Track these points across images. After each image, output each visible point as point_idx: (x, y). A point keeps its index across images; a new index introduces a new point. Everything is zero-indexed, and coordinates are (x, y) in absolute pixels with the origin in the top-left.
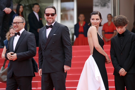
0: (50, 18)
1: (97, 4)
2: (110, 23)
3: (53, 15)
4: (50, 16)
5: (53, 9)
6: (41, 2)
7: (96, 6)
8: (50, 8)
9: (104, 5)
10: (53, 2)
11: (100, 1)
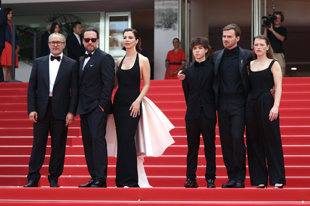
0: (90, 44)
1: (160, 25)
2: (177, 50)
3: (94, 40)
4: (90, 42)
5: (94, 33)
6: (82, 21)
7: (158, 27)
8: (89, 30)
9: (169, 25)
10: (99, 21)
11: (163, 21)
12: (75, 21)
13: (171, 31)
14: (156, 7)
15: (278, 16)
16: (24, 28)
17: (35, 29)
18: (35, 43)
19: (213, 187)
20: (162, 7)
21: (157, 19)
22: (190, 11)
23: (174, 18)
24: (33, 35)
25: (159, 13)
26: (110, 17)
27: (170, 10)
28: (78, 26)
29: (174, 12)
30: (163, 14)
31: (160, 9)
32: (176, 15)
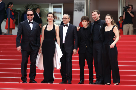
0: (30, 17)
1: (76, 10)
4: (30, 16)
5: (32, 12)
6: (41, 7)
7: (75, 11)
9: (80, 10)
10: (48, 8)
11: (78, 8)
12: (38, 7)
13: (81, 12)
14: (74, 2)
15: (130, 7)
16: (14, 10)
17: (19, 11)
18: (19, 17)
19: (91, 84)
20: (77, 2)
21: (75, 7)
22: (90, 3)
23: (83, 7)
24: (18, 13)
25: (76, 4)
26: (54, 6)
27: (81, 3)
28: (38, 9)
29: (83, 4)
30: (78, 5)
31: (76, 3)
32: (84, 5)
